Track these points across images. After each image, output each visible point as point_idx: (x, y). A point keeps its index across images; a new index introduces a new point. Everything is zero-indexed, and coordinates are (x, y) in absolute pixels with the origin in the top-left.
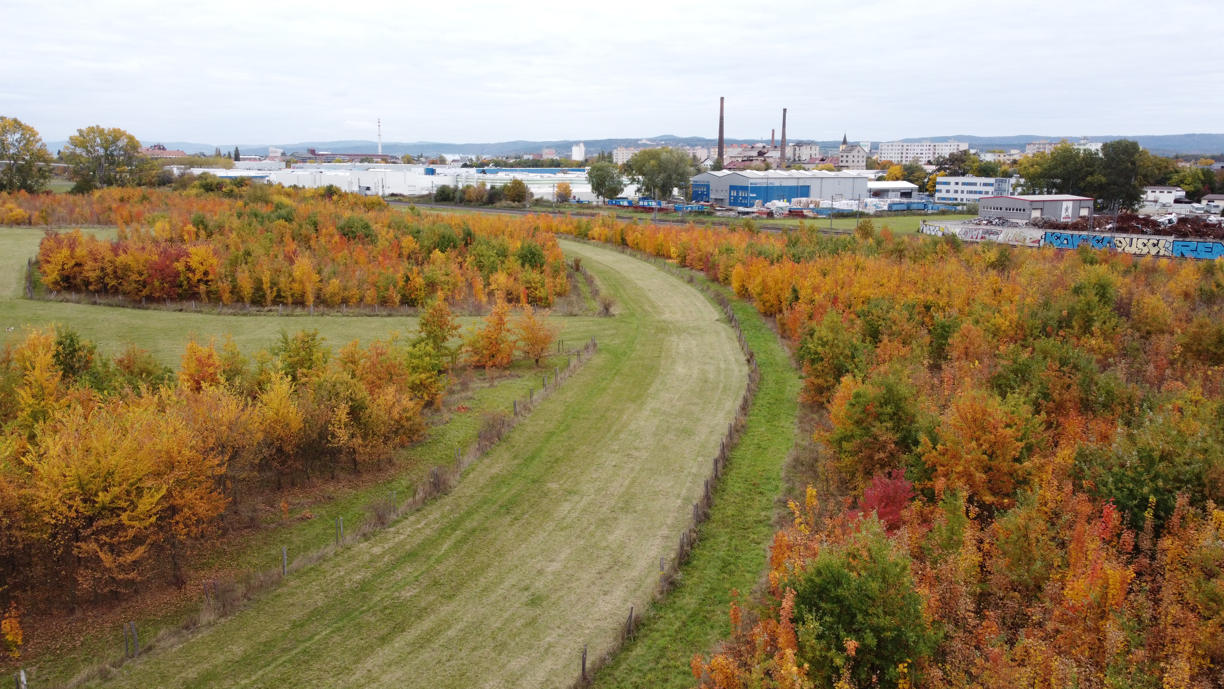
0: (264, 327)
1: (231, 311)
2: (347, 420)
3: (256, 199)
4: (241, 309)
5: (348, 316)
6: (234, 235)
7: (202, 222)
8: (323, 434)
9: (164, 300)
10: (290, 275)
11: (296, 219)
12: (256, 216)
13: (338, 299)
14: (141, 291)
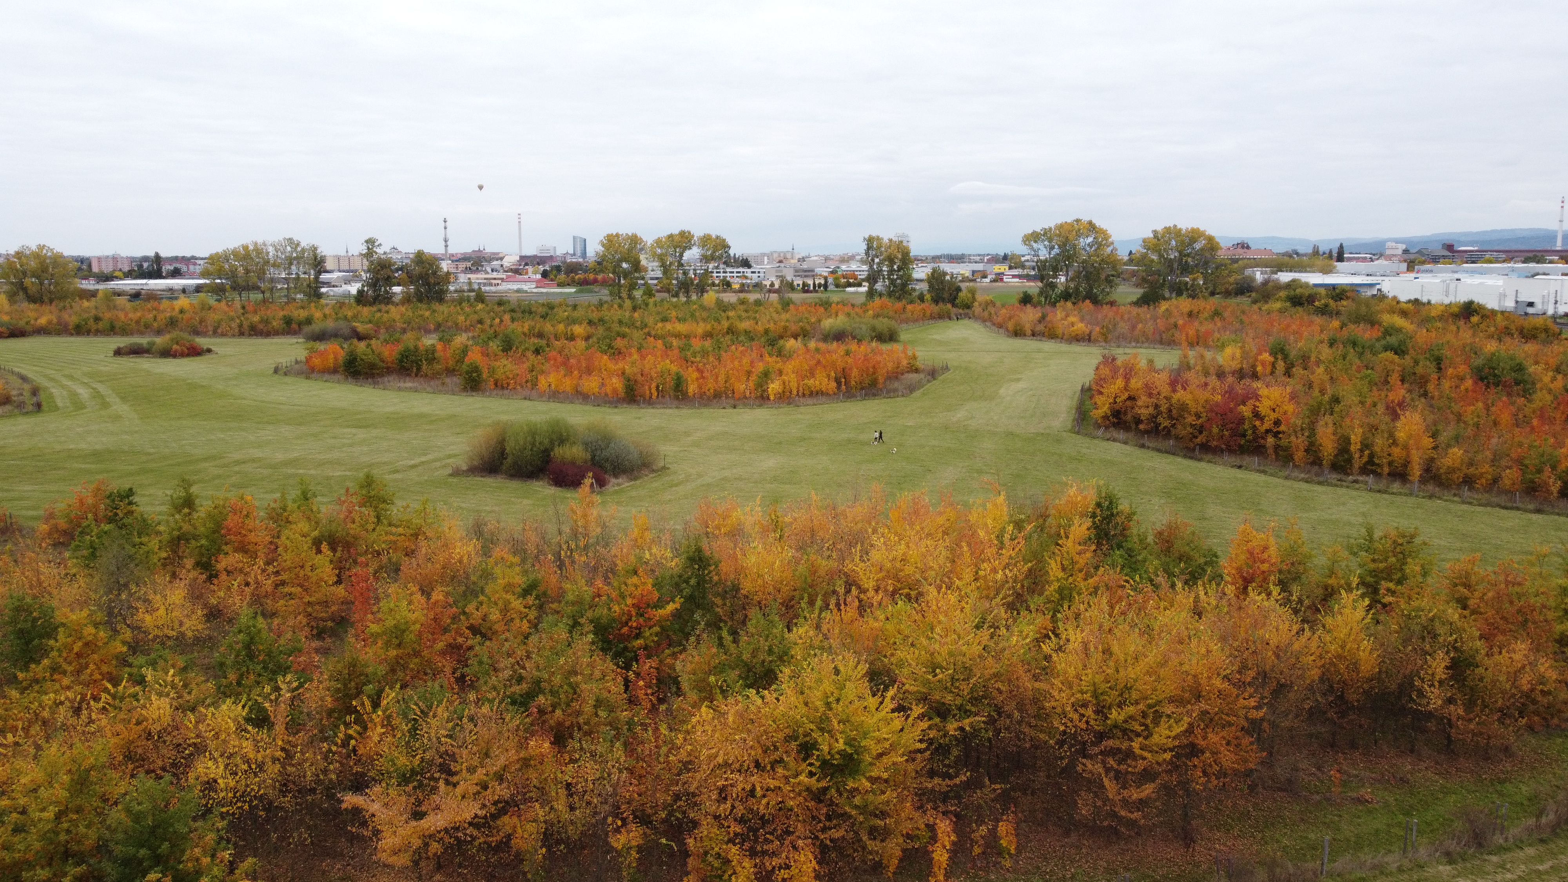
0: (1344, 504)
1: (1302, 475)
2: (1444, 676)
3: (1358, 319)
4: (1317, 475)
5: (1470, 503)
6: (1321, 370)
7: (1282, 350)
8: (1407, 687)
9: (1222, 451)
10: (1391, 435)
11: (1411, 352)
12: (1354, 344)
13: (1457, 477)
14: (1196, 437)
